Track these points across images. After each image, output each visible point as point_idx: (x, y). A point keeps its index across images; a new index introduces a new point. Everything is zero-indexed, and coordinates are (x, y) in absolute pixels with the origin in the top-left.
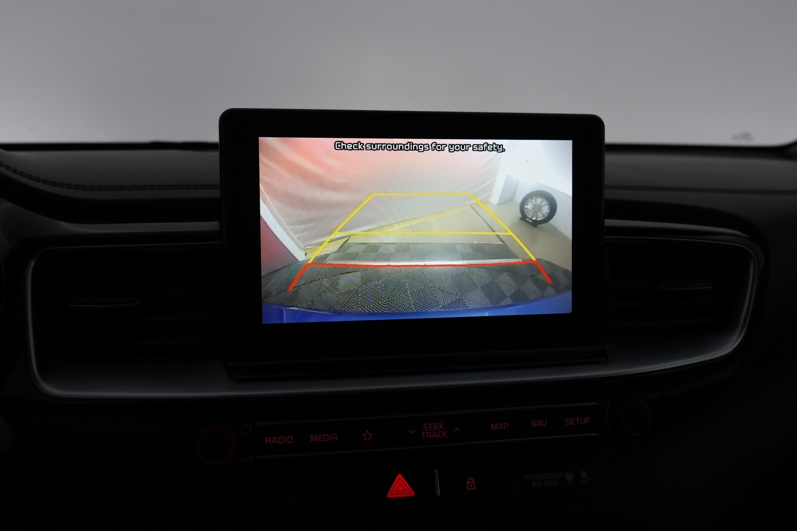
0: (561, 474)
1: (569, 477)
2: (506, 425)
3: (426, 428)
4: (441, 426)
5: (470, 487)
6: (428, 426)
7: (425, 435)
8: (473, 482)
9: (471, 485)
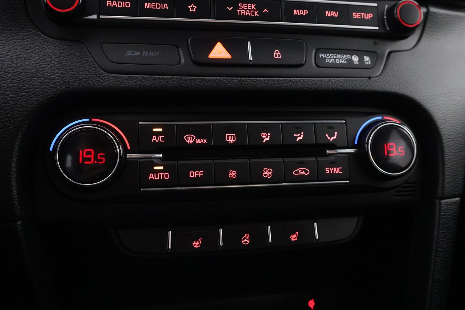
0: (349, 56)
1: (355, 59)
2: (306, 12)
3: (241, 7)
4: (253, 7)
5: (276, 56)
6: (243, 5)
7: (240, 12)
8: (279, 53)
9: (277, 55)
